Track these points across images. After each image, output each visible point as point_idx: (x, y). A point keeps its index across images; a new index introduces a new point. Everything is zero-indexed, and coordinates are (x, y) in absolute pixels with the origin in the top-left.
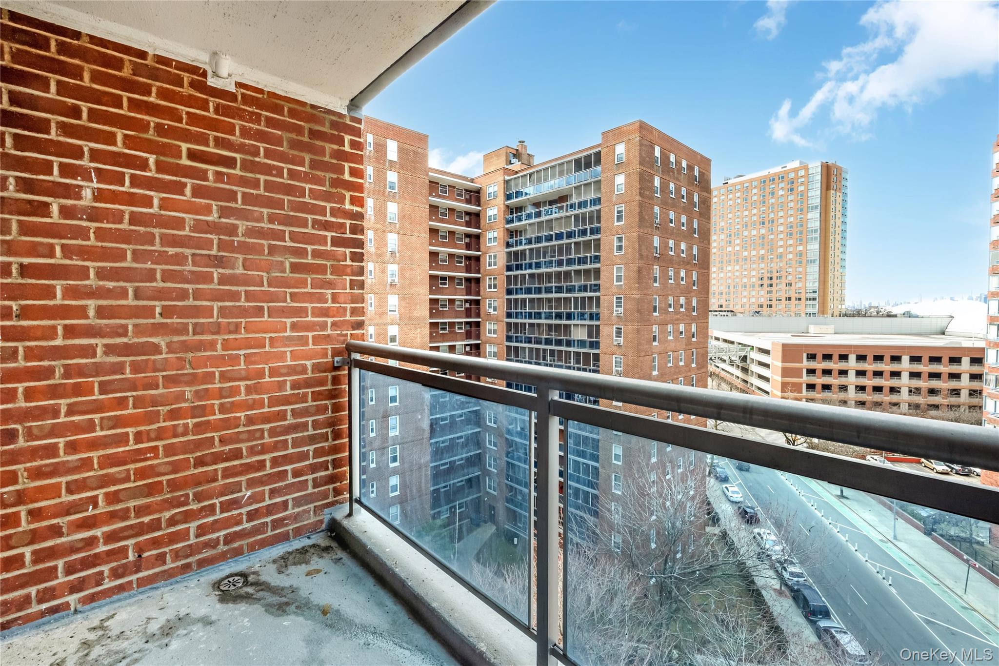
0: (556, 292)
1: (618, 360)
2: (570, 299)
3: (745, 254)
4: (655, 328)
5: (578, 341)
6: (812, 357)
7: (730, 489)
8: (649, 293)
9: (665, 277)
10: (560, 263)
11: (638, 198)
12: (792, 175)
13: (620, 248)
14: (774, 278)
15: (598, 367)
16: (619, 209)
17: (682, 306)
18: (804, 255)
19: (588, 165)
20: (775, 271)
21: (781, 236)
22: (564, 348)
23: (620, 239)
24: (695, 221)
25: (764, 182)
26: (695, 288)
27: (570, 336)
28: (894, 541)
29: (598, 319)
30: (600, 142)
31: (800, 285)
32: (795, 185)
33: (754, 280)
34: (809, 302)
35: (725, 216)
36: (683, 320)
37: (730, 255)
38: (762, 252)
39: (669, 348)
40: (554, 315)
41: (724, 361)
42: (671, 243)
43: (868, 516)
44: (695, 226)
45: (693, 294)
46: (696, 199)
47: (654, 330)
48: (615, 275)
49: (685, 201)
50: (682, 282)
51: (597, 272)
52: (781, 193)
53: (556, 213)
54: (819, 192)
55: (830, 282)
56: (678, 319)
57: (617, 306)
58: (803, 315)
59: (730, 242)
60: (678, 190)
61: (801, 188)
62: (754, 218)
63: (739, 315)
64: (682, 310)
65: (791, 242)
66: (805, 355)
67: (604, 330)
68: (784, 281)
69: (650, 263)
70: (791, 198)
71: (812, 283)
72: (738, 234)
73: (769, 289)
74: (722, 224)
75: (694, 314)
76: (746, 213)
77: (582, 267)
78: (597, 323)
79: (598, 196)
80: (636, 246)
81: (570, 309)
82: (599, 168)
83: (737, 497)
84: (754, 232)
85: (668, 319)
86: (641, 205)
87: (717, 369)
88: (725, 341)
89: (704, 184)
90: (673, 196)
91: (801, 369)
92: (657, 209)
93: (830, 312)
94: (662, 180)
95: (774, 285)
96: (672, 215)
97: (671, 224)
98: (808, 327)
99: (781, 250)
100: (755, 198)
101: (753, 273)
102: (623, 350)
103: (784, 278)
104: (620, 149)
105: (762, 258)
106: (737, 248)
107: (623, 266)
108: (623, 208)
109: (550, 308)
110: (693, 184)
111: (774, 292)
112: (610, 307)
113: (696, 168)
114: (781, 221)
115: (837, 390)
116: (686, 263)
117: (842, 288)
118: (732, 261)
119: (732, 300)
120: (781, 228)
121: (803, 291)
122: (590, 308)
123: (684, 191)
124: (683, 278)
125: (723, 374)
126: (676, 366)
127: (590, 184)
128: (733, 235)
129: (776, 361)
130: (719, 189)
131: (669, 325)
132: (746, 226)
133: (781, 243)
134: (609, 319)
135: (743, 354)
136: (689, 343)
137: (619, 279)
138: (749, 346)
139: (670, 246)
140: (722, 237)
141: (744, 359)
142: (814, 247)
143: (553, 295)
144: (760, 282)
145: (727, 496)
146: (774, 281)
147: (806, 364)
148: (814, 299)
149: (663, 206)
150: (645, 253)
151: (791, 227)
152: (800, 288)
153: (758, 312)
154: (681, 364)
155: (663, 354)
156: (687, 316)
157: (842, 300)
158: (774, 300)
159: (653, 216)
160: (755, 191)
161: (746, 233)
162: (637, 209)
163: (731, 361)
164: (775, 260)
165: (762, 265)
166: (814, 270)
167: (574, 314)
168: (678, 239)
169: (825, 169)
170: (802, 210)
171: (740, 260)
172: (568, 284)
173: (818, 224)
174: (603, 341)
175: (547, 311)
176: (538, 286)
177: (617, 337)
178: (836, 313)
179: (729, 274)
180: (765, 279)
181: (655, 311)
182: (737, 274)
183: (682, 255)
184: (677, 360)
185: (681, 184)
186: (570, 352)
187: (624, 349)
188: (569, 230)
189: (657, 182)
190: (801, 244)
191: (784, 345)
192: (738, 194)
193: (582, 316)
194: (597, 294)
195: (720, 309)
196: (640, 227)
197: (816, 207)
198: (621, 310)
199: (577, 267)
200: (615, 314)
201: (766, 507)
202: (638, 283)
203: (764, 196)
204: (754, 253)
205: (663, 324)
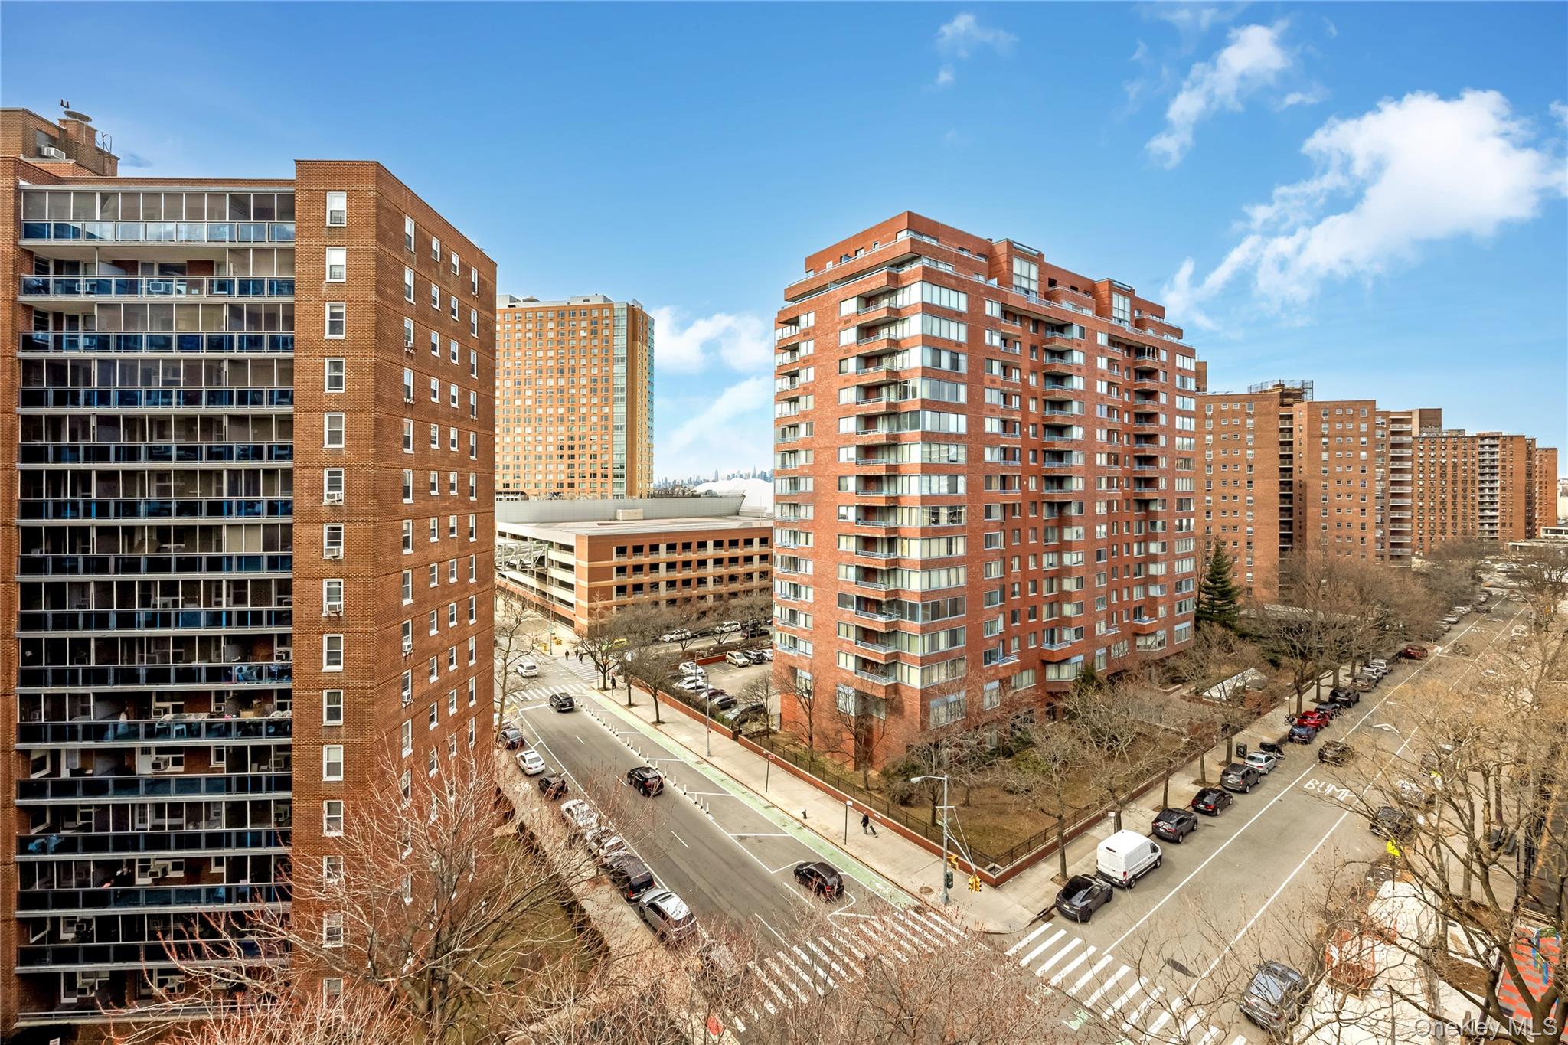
0: (180, 458)
1: (333, 586)
2: (219, 473)
3: (540, 411)
4: (407, 525)
5: (240, 558)
6: (622, 551)
7: (527, 758)
8: (396, 464)
9: (423, 437)
10: (192, 399)
11: (372, 297)
12: (595, 313)
13: (336, 382)
14: (577, 447)
15: (290, 604)
16: (335, 311)
17: (452, 487)
18: (610, 418)
19: (264, 213)
20: (577, 438)
21: (584, 391)
22: (202, 576)
23: (337, 366)
24: (473, 354)
25: (563, 315)
26: (473, 458)
27: (219, 549)
28: (708, 759)
29: (289, 512)
30: (293, 176)
31: (606, 457)
32: (599, 327)
33: (551, 448)
34: (616, 480)
35: (512, 354)
36: (455, 509)
37: (519, 411)
38: (561, 411)
39: (431, 557)
40: (173, 506)
41: (514, 567)
42: (434, 384)
43: (685, 738)
44: (473, 360)
45: (470, 467)
46: (474, 319)
47: (405, 527)
48: (326, 429)
49: (456, 318)
50: (453, 449)
51: (286, 424)
52: (583, 333)
53: (179, 292)
54: (625, 341)
55: (638, 455)
56: (446, 509)
57: (330, 489)
58: (610, 497)
59: (519, 393)
60: (445, 299)
61: (606, 332)
62: (551, 363)
63: (532, 498)
64: (454, 493)
65: (595, 401)
66: (614, 549)
67: (301, 534)
68: (588, 452)
69: (397, 413)
70: (595, 342)
71: (620, 459)
72: (529, 382)
73: (570, 462)
74: (508, 365)
75: (473, 499)
76: (540, 354)
77: (249, 410)
78: (287, 520)
79: (287, 276)
80: (371, 380)
81: (219, 492)
82: (290, 227)
83: (537, 767)
84: (551, 382)
85: (430, 508)
86: (378, 310)
87: (503, 579)
88: (514, 537)
89: (486, 298)
90: (437, 307)
91: (610, 568)
92: (409, 324)
93: (638, 493)
94: (418, 278)
95: (577, 457)
96: (435, 337)
97: (433, 353)
98: (615, 513)
99: (584, 410)
100: (551, 335)
101: (550, 439)
102: (344, 568)
103: (588, 447)
104: (337, 202)
105: (561, 419)
106: (529, 402)
107: (343, 414)
108: (343, 310)
109: (164, 491)
110: (469, 294)
111: (576, 466)
112: (316, 490)
113: (474, 271)
114: (584, 371)
115: (649, 589)
116: (459, 418)
117: (650, 463)
118: (522, 420)
119: (522, 477)
120: (584, 381)
121: (609, 466)
122: (270, 490)
123: (454, 303)
124: (453, 441)
125: (512, 586)
126: (444, 585)
127: (270, 250)
128: (523, 383)
129: (580, 560)
130: (504, 312)
131: (432, 519)
132: (541, 372)
133: (584, 401)
134: (314, 511)
135: (539, 554)
136: (464, 545)
137: (335, 437)
138: (546, 542)
139: (433, 387)
140: (508, 384)
141: (541, 561)
142: (621, 409)
143: (173, 465)
144: (559, 452)
145: (523, 771)
146: (576, 452)
147: (616, 560)
148: (622, 476)
149: (419, 319)
150: (388, 395)
151: (596, 381)
152: (606, 462)
153: (557, 494)
154: (453, 580)
155: (423, 568)
156: (461, 502)
157: (650, 478)
158: (577, 476)
159: (403, 334)
160: (551, 325)
161: (540, 382)
162: (372, 317)
163: (524, 566)
164: (577, 423)
165: (562, 429)
166: (621, 437)
167: (230, 503)
168: (445, 377)
169: (631, 313)
170: (607, 360)
171: (533, 420)
172: (214, 443)
173: (624, 381)
174: (301, 555)
175: (154, 498)
176: (127, 443)
177: (330, 544)
178: (645, 494)
179: (518, 439)
180: (566, 448)
181: (407, 495)
182: (529, 439)
183: (453, 405)
184: (445, 574)
185: (450, 291)
186: (221, 581)
187: (345, 565)
188: (215, 332)
189: (409, 278)
190: (606, 405)
191: (591, 538)
192: (530, 326)
193: (250, 508)
194: (287, 464)
195: (506, 490)
196: (377, 349)
197: (623, 359)
198: (340, 495)
199: (236, 410)
200: (326, 502)
201: (574, 768)
202: (375, 447)
203: (563, 334)
204: (551, 411)
205: (420, 517)
